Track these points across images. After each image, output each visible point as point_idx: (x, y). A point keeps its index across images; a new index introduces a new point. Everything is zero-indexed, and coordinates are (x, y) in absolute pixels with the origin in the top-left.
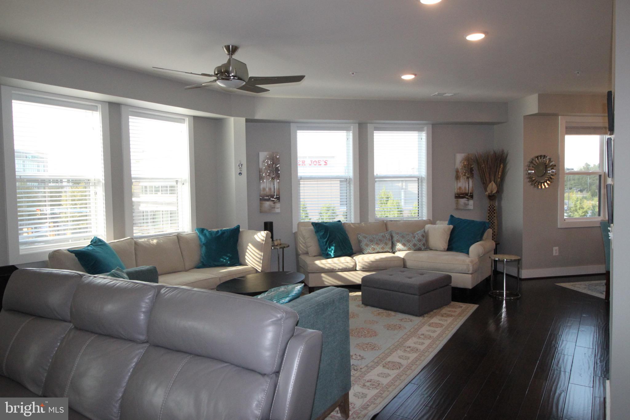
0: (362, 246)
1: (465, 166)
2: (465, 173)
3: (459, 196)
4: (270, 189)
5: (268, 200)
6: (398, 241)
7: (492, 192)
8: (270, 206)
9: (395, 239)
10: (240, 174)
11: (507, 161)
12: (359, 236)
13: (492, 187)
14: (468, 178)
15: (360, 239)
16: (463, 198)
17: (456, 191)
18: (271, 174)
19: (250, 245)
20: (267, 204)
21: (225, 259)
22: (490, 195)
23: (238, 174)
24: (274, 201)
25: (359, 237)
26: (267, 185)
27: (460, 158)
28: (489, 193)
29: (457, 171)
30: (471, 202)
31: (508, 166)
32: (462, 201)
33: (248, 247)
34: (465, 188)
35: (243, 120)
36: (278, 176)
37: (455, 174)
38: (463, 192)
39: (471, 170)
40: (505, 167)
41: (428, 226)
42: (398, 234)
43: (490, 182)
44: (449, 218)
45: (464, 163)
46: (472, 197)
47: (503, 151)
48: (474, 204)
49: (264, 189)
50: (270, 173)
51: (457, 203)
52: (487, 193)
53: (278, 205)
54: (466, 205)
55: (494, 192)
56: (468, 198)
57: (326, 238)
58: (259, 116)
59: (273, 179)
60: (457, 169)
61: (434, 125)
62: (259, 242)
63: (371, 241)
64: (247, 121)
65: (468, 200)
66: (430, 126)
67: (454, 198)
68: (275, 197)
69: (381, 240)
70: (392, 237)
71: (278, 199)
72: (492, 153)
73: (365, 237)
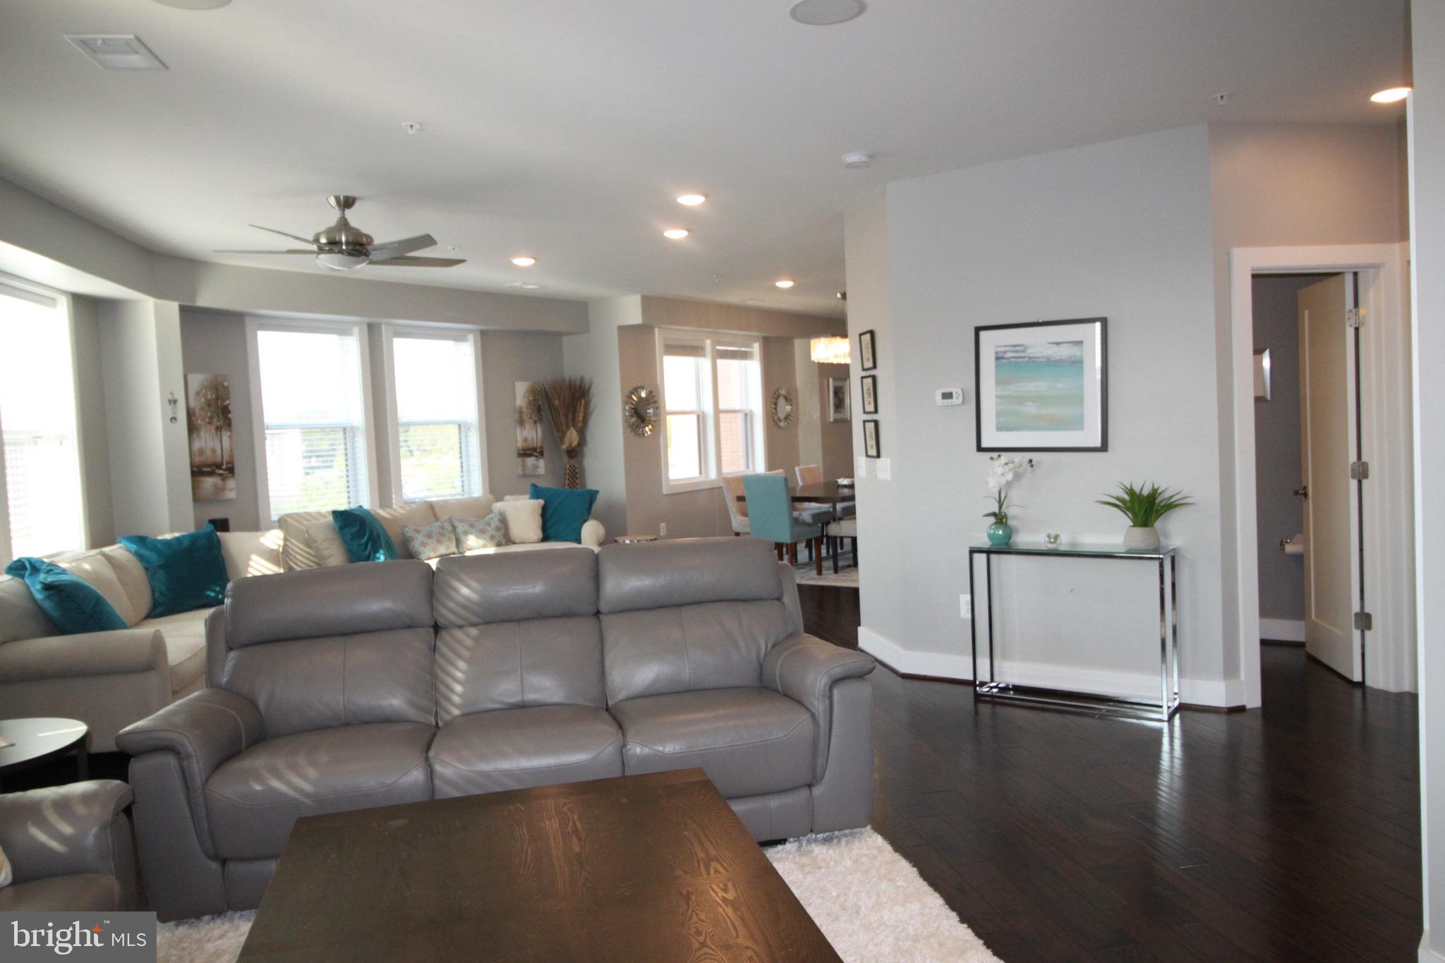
0: (414, 546)
1: (530, 403)
2: (531, 414)
3: (525, 453)
4: (214, 451)
5: (211, 474)
6: (466, 533)
7: (571, 444)
8: (215, 486)
9: (461, 528)
10: (174, 419)
11: (590, 396)
12: (407, 529)
13: (572, 436)
14: (535, 422)
15: (408, 534)
16: (530, 455)
17: (520, 444)
18: (215, 420)
19: (254, 557)
20: (209, 482)
22: (569, 449)
23: (169, 420)
24: (221, 475)
25: (408, 532)
26: (209, 442)
27: (521, 389)
28: (567, 448)
29: (521, 412)
30: (542, 463)
31: (593, 403)
32: (530, 461)
33: (251, 563)
34: (533, 439)
35: (173, 307)
36: (228, 424)
37: (517, 415)
38: (531, 446)
39: (539, 410)
40: (587, 405)
41: (498, 506)
42: (462, 521)
43: (568, 428)
44: (529, 488)
45: (528, 397)
46: (542, 453)
47: (582, 380)
48: (545, 465)
49: (201, 452)
50: (211, 418)
51: (524, 465)
52: (564, 447)
53: (231, 483)
54: (536, 467)
55: (575, 444)
56: (536, 456)
57: (364, 537)
58: (205, 300)
59: (218, 429)
60: (521, 408)
61: (483, 334)
62: (273, 550)
63: (429, 536)
64: (183, 309)
65: (537, 460)
66: (478, 334)
67: (516, 454)
68: (224, 467)
69: (442, 535)
70: (454, 528)
71: (231, 470)
72: (567, 379)
73: (418, 532)
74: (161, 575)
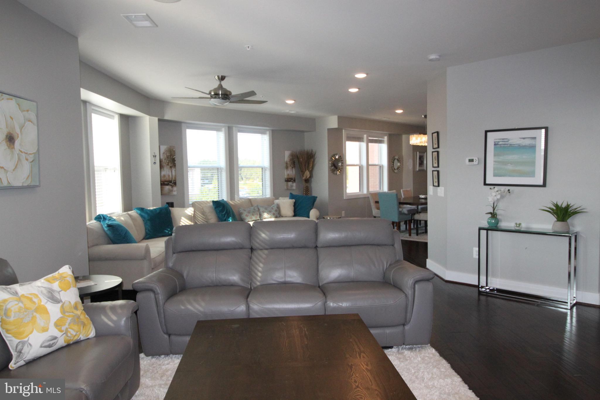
0: (243, 216)
1: (291, 160)
2: (291, 165)
3: (288, 180)
4: (169, 176)
5: (167, 185)
6: (264, 212)
7: (306, 177)
8: (169, 189)
9: (261, 209)
10: (155, 163)
11: (315, 157)
12: (240, 209)
13: (307, 174)
14: (292, 168)
15: (241, 211)
16: (290, 181)
17: (286, 177)
18: (170, 164)
19: (183, 218)
20: (167, 188)
21: (168, 230)
22: (306, 179)
23: (153, 163)
24: (171, 185)
25: (241, 210)
26: (168, 172)
27: (287, 154)
28: (305, 178)
29: (287, 163)
30: (294, 184)
31: (316, 160)
32: (290, 183)
33: (182, 220)
34: (291, 174)
35: (156, 119)
36: (174, 165)
37: (285, 165)
38: (290, 177)
39: (294, 163)
40: (314, 162)
41: (277, 201)
42: (262, 207)
43: (306, 170)
44: (289, 194)
45: (290, 157)
46: (295, 180)
47: (312, 151)
48: (296, 185)
49: (164, 176)
50: (168, 163)
51: (287, 185)
52: (304, 178)
53: (175, 189)
54: (292, 186)
55: (308, 177)
56: (292, 182)
57: (224, 212)
58: (167, 117)
59: (171, 167)
60: (287, 162)
61: (273, 131)
62: (190, 215)
63: (249, 212)
64: (159, 120)
65: (293, 183)
66: (271, 132)
67: (284, 181)
68: (173, 182)
69: (254, 212)
70: (259, 209)
71: (175, 183)
72: (306, 150)
73: (245, 211)
74: (149, 223)
